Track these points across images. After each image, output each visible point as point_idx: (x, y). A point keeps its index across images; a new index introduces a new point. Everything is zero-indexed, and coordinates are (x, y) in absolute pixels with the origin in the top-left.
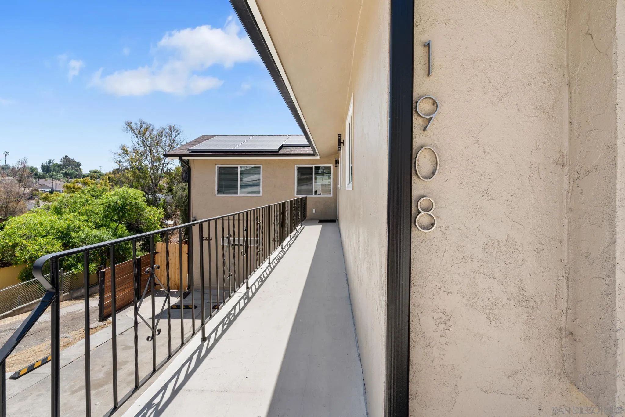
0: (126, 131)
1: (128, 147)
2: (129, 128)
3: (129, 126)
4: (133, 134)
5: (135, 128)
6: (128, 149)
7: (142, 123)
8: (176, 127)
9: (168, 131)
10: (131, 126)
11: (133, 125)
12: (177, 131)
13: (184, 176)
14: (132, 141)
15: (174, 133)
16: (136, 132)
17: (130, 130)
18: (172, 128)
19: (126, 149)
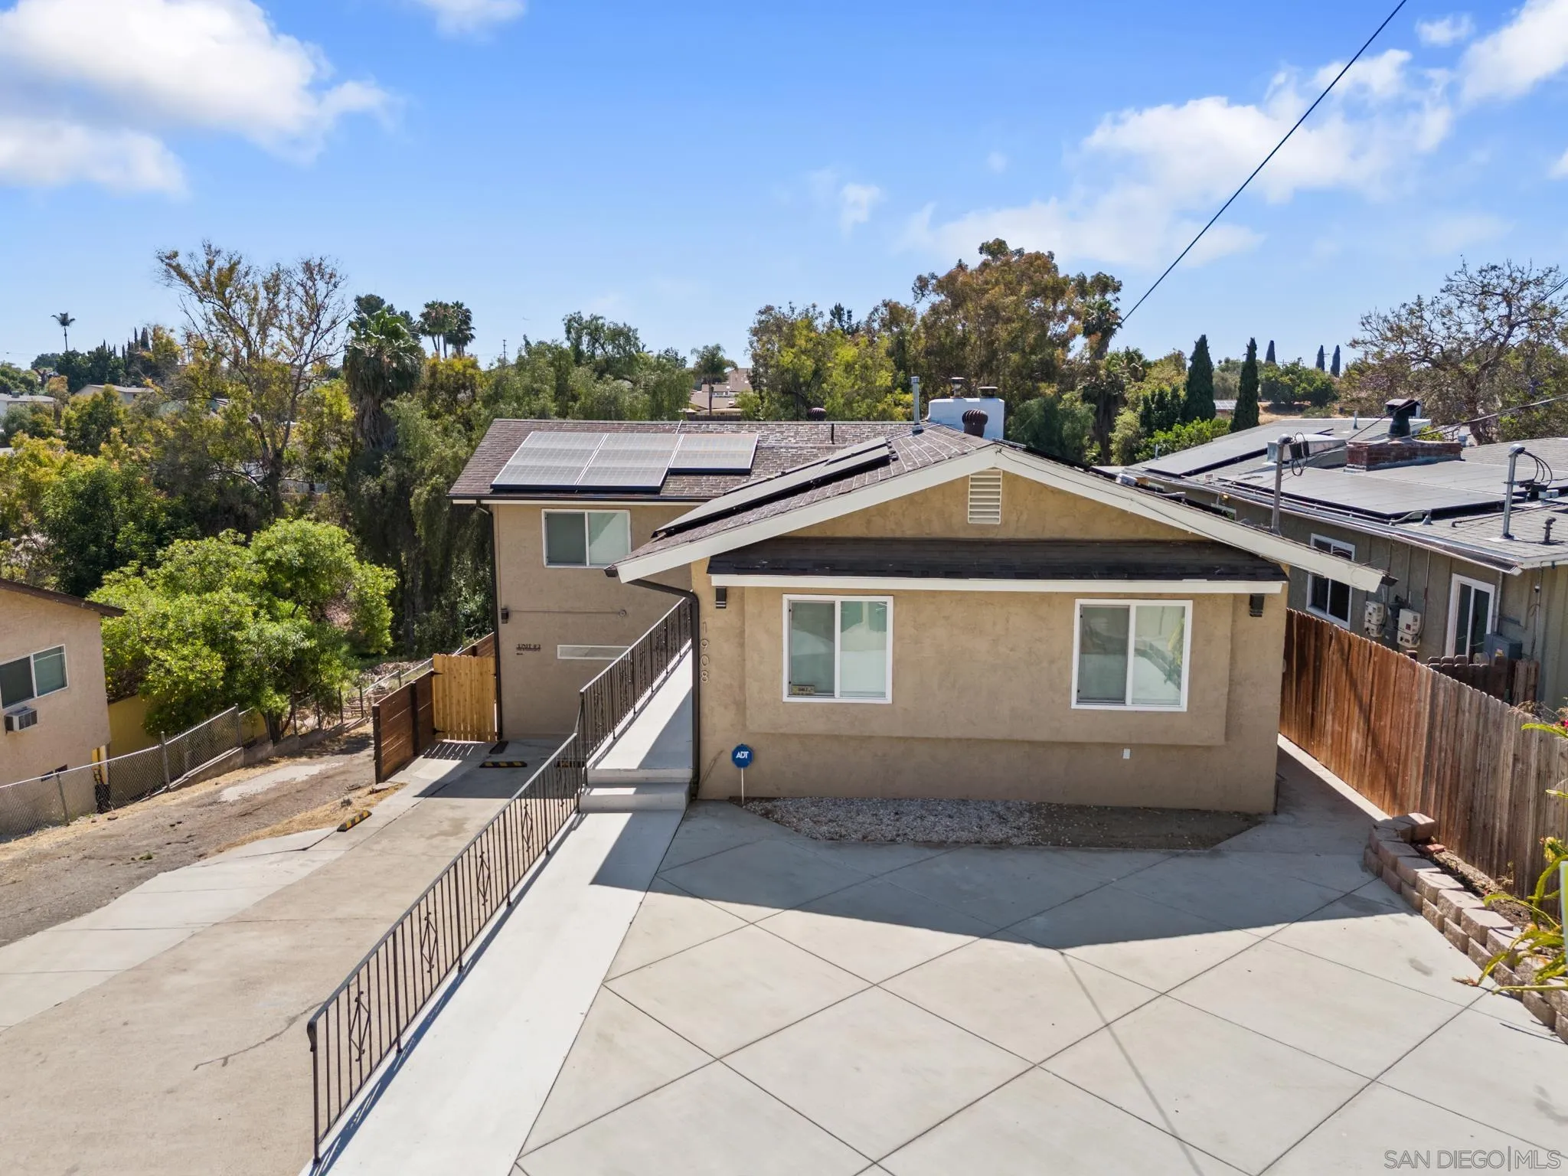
0: (166, 282)
1: (172, 331)
2: (174, 273)
3: (172, 266)
4: (189, 290)
5: (190, 273)
6: (173, 336)
7: (212, 253)
8: (329, 266)
9: (301, 276)
10: (179, 265)
11: (182, 260)
12: (331, 277)
13: (366, 427)
14: (186, 312)
15: (321, 285)
16: (198, 284)
17: (177, 281)
18: (317, 269)
19: (168, 337)
